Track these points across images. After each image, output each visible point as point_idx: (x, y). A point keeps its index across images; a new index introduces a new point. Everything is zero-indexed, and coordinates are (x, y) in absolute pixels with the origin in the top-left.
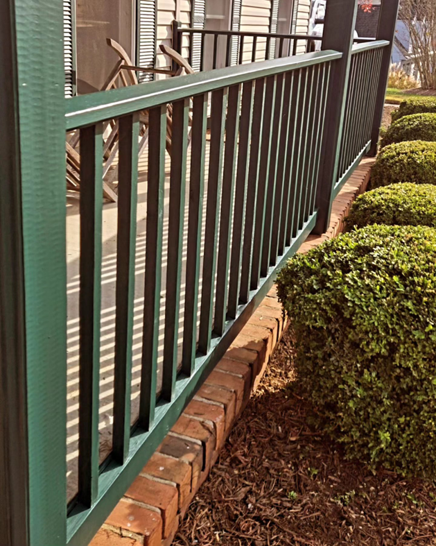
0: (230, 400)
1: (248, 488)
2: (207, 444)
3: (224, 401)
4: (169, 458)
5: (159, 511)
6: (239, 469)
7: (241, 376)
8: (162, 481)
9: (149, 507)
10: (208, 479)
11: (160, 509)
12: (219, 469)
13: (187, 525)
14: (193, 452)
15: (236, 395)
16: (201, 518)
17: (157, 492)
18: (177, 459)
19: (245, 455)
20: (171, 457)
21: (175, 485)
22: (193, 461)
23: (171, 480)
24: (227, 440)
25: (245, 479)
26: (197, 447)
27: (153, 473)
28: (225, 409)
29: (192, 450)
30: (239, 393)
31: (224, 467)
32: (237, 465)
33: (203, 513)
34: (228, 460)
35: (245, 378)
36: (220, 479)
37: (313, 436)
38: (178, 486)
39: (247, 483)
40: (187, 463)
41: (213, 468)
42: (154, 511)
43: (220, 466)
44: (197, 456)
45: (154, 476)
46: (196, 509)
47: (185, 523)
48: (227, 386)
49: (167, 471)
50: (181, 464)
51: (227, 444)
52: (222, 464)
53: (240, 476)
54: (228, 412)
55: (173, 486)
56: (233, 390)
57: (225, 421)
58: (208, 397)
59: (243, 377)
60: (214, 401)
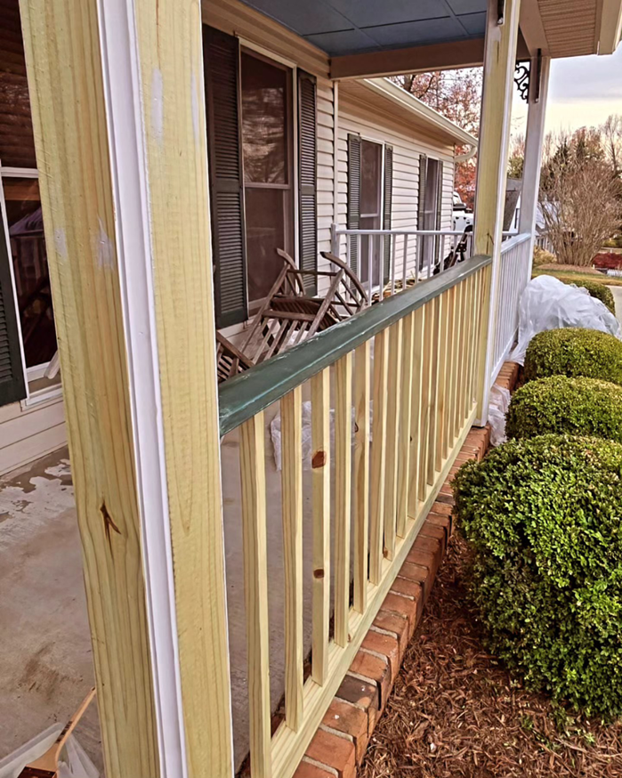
0: (402, 629)
1: (427, 723)
2: (382, 684)
3: (398, 630)
4: (343, 703)
5: (336, 773)
6: (416, 701)
7: (412, 598)
8: (339, 733)
9: (325, 767)
10: (384, 715)
11: (338, 770)
12: (396, 701)
13: (366, 772)
14: (368, 696)
15: (409, 621)
16: (380, 764)
17: (332, 748)
18: (353, 705)
19: (420, 685)
20: (346, 701)
21: (351, 738)
22: (369, 707)
23: (347, 732)
24: (402, 667)
25: (423, 711)
26: (373, 689)
27: (329, 723)
28: (399, 639)
29: (368, 693)
30: (411, 619)
31: (399, 698)
32: (413, 695)
33: (382, 758)
34: (404, 689)
35: (417, 599)
36: (396, 714)
37: (490, 659)
38: (355, 739)
39: (426, 716)
40: (363, 710)
41: (388, 701)
42: (331, 773)
43: (396, 697)
44: (372, 700)
45: (329, 726)
46: (374, 752)
47: (363, 771)
48: (399, 611)
49: (343, 720)
50: (356, 711)
51: (402, 671)
52: (397, 695)
53: (417, 709)
54: (401, 642)
55: (349, 740)
56: (405, 616)
57: (399, 652)
58: (381, 625)
59: (415, 600)
60: (387, 630)
